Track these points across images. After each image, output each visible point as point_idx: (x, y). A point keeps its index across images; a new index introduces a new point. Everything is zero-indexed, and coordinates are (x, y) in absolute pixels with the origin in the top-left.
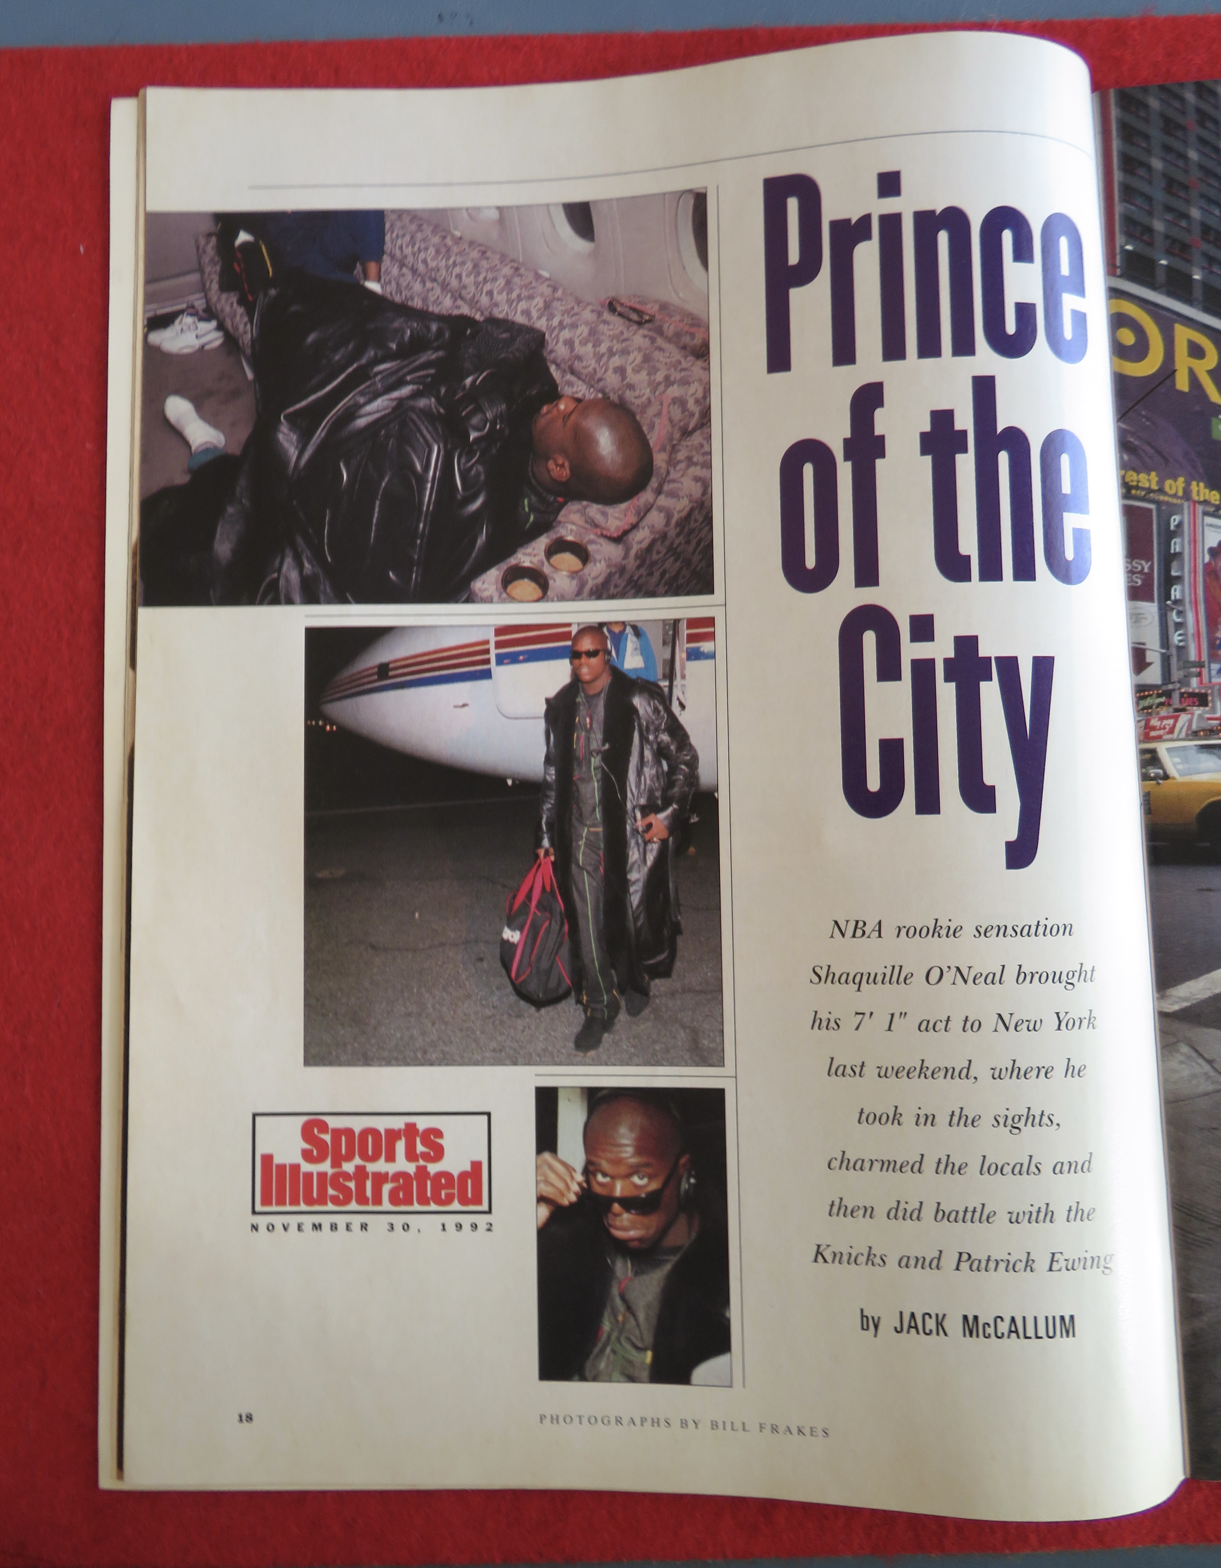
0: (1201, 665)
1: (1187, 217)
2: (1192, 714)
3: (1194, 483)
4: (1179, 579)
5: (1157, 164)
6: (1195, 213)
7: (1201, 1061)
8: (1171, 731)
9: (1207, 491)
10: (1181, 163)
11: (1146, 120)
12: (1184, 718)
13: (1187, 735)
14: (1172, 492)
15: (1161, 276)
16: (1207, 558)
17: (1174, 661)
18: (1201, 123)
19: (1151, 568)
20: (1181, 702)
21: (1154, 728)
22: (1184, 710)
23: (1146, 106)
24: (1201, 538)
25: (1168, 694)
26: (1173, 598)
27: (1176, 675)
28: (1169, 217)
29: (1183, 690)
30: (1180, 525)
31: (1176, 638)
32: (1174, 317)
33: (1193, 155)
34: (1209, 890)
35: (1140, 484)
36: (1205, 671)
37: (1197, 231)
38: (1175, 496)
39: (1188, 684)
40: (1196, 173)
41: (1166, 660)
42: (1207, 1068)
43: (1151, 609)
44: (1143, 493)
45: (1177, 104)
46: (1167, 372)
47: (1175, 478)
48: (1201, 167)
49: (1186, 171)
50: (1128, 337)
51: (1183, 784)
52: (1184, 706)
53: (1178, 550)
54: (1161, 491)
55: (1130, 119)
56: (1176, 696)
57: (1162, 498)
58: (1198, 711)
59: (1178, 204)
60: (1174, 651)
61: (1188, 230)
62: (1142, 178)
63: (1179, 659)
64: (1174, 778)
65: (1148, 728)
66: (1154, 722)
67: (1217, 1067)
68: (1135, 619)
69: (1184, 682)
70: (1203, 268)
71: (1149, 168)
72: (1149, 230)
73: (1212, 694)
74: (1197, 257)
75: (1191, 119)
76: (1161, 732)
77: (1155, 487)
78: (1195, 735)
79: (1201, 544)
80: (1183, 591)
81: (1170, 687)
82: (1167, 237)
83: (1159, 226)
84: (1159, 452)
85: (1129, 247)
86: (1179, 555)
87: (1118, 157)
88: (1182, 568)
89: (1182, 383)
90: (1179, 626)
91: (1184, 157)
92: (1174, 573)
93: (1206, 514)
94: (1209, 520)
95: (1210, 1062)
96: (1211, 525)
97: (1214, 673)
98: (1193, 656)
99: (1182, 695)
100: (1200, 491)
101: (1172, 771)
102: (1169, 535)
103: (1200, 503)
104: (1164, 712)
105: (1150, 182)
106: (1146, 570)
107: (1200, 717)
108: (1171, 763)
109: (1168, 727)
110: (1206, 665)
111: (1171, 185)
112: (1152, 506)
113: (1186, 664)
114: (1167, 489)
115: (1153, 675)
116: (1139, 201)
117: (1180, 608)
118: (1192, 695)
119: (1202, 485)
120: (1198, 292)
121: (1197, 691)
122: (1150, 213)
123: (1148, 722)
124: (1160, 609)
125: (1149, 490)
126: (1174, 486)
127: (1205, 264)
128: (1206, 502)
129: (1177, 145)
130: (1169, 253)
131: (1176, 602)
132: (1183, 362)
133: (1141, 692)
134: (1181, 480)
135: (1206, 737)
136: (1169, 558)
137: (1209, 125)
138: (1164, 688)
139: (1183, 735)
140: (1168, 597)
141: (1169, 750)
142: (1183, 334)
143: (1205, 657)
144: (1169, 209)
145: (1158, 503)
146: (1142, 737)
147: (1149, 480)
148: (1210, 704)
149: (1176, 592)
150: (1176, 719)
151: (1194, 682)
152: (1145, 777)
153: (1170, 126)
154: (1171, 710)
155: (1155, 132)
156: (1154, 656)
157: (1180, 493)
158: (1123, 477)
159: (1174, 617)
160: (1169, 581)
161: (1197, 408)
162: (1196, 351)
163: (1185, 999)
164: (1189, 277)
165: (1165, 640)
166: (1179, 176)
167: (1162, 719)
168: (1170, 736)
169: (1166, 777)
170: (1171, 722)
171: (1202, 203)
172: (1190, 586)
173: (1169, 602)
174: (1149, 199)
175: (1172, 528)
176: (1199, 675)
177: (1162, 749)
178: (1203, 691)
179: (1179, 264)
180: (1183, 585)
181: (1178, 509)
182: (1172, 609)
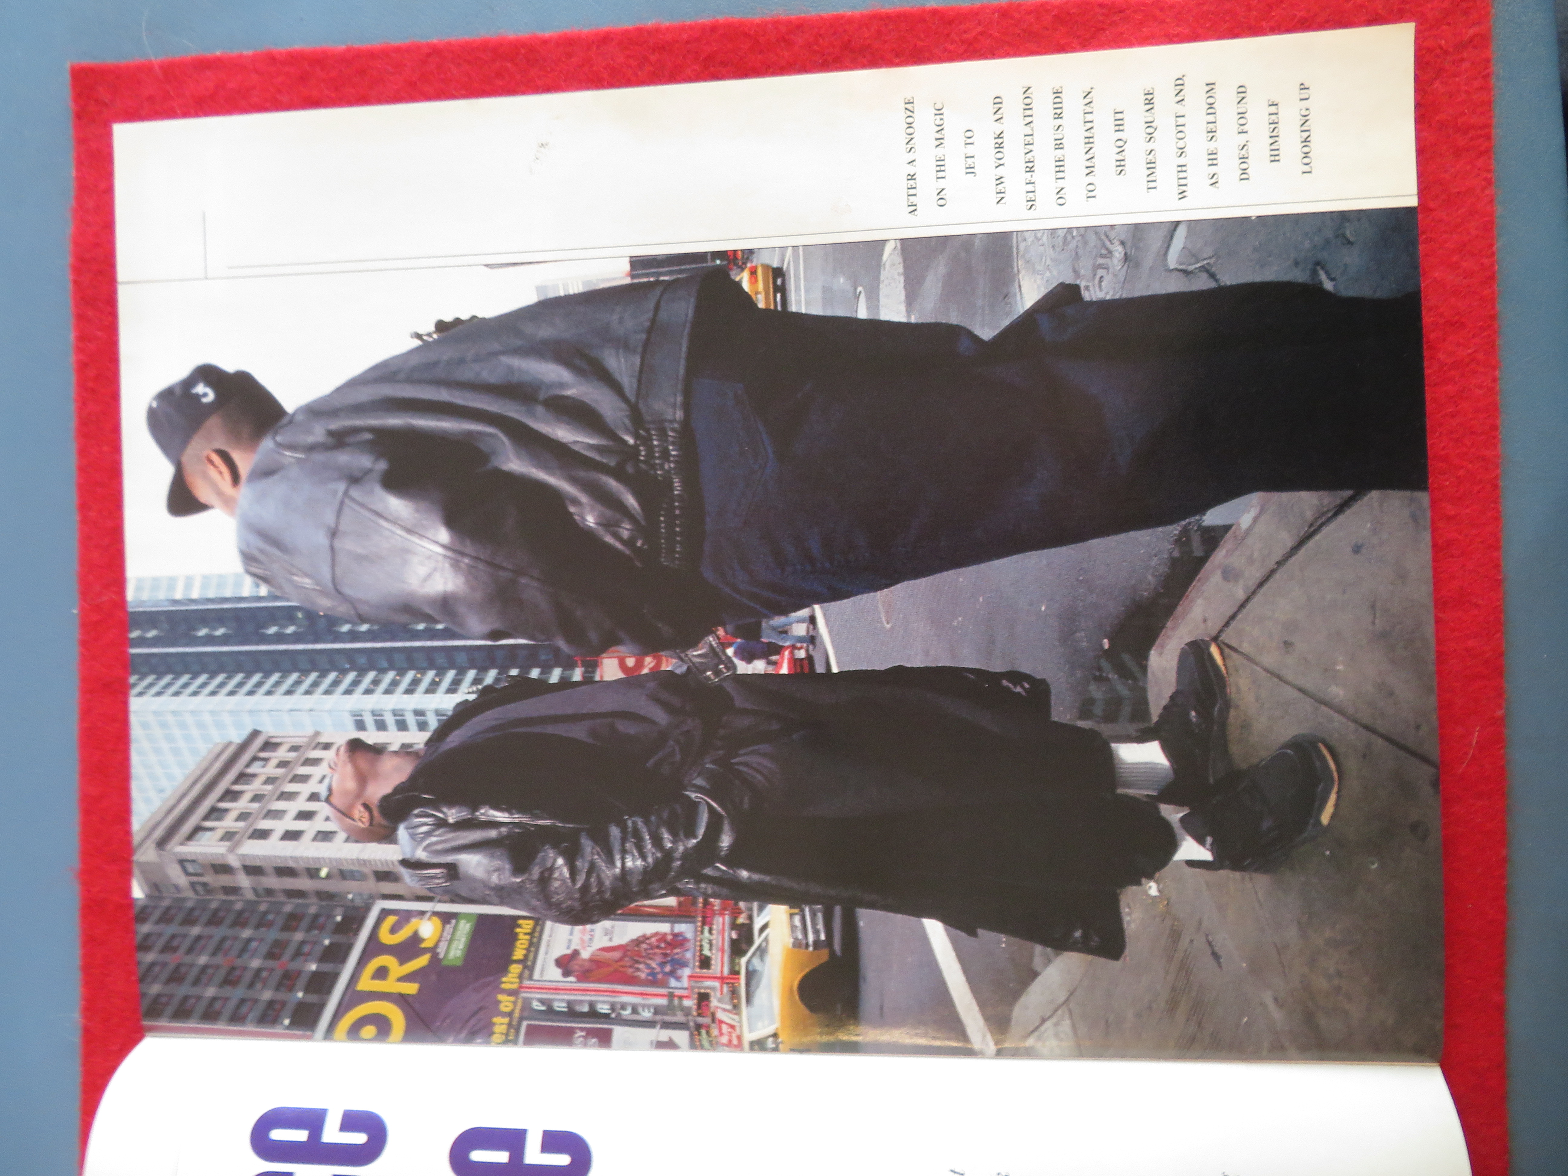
0: (671, 996)
1: (259, 971)
2: (717, 1007)
3: (504, 986)
4: (592, 1005)
5: (210, 992)
6: (256, 963)
7: (1043, 1028)
8: (732, 1027)
9: (510, 975)
10: (210, 971)
11: (171, 996)
12: (720, 1015)
13: (736, 1014)
14: (511, 1006)
15: (313, 998)
16: (572, 979)
17: (667, 1018)
18: (175, 949)
19: (582, 1029)
20: (706, 1016)
21: (730, 1041)
22: (713, 1014)
23: (159, 996)
24: (554, 984)
25: (698, 1027)
26: (609, 1012)
27: (680, 1018)
28: (259, 986)
29: (695, 1013)
30: (542, 1002)
31: (646, 1015)
32: (350, 991)
33: (203, 960)
34: (882, 1008)
35: (504, 1032)
36: (678, 992)
37: (271, 963)
38: (515, 1003)
39: (689, 1008)
40: (219, 959)
41: (666, 1025)
42: (1049, 1024)
43: (618, 1032)
44: (512, 1030)
45: (157, 969)
46: (401, 1000)
47: (499, 1002)
48: (214, 954)
49: (217, 967)
50: (369, 1031)
51: (783, 1021)
52: (709, 1014)
53: (564, 1005)
54: (510, 1014)
55: (170, 1010)
56: (701, 1020)
57: (517, 1015)
58: (714, 1003)
59: (248, 977)
60: (658, 1018)
61: (271, 970)
62: (223, 1006)
63: (665, 1014)
64: (777, 1029)
65: (729, 1044)
66: (724, 1039)
67: (1049, 1014)
68: (628, 1045)
69: (687, 1012)
70: (306, 961)
71: (214, 999)
72: (271, 1004)
73: (699, 988)
74: (294, 966)
75: (171, 959)
76: (734, 1036)
77: (506, 1020)
78: (736, 1007)
79: (560, 984)
80: (604, 1002)
81: (691, 1024)
82: (278, 988)
83: (267, 995)
84: (475, 1014)
85: (287, 1022)
86: (570, 1004)
87: (203, 1023)
88: (581, 1002)
89: (411, 988)
90: (635, 1011)
91: (205, 967)
92: (586, 1009)
93: (530, 978)
94: (536, 975)
95: (1044, 1020)
96: (542, 974)
97: (678, 985)
98: (663, 1001)
99: (699, 1015)
100: (510, 980)
101: (770, 1030)
102: (550, 1012)
103: (521, 982)
104: (715, 1032)
105: (227, 999)
106: (583, 1034)
107: (720, 1001)
108: (763, 1030)
109: (730, 1030)
110: (671, 990)
111: (229, 981)
112: (525, 1024)
113: (670, 1009)
114: (507, 1010)
115: (681, 1037)
116: (244, 1010)
117: (618, 1006)
118: (699, 1006)
119: (504, 979)
120: (328, 967)
121: (696, 1001)
122: (255, 1001)
123: (724, 1045)
124: (619, 1024)
125: (510, 1025)
126: (506, 1003)
127: (301, 958)
128: (521, 976)
129: (194, 972)
130: (291, 989)
131: (613, 1009)
132: (390, 985)
133: (695, 1045)
134: (500, 997)
135: (739, 998)
136: (572, 1013)
137: (175, 943)
138: (693, 1029)
139: (736, 1017)
140: (606, 1016)
141: (751, 1031)
142: (366, 983)
143: (664, 991)
144: (251, 985)
145: (521, 1019)
146: (739, 1049)
147: (501, 1024)
148: (708, 991)
149: (603, 1008)
150: (721, 1022)
151: (687, 1003)
152: (776, 1050)
153: (176, 977)
154: (713, 1025)
155: (183, 990)
156: (665, 1035)
157: (512, 999)
158: (498, 1044)
159: (627, 1013)
160: (593, 1014)
161: (433, 978)
162: (381, 973)
163: (984, 1037)
164: (315, 974)
165: (649, 1024)
166: (222, 973)
167: (721, 1034)
168: (738, 1029)
169: (775, 1035)
170: (724, 1027)
171: (246, 956)
172: (599, 996)
173: (613, 1016)
174: (243, 1001)
175: (544, 1008)
176: (681, 998)
177: (749, 1036)
178: (696, 996)
179: (302, 981)
180: (597, 1002)
181: (527, 1002)
182: (619, 1014)
